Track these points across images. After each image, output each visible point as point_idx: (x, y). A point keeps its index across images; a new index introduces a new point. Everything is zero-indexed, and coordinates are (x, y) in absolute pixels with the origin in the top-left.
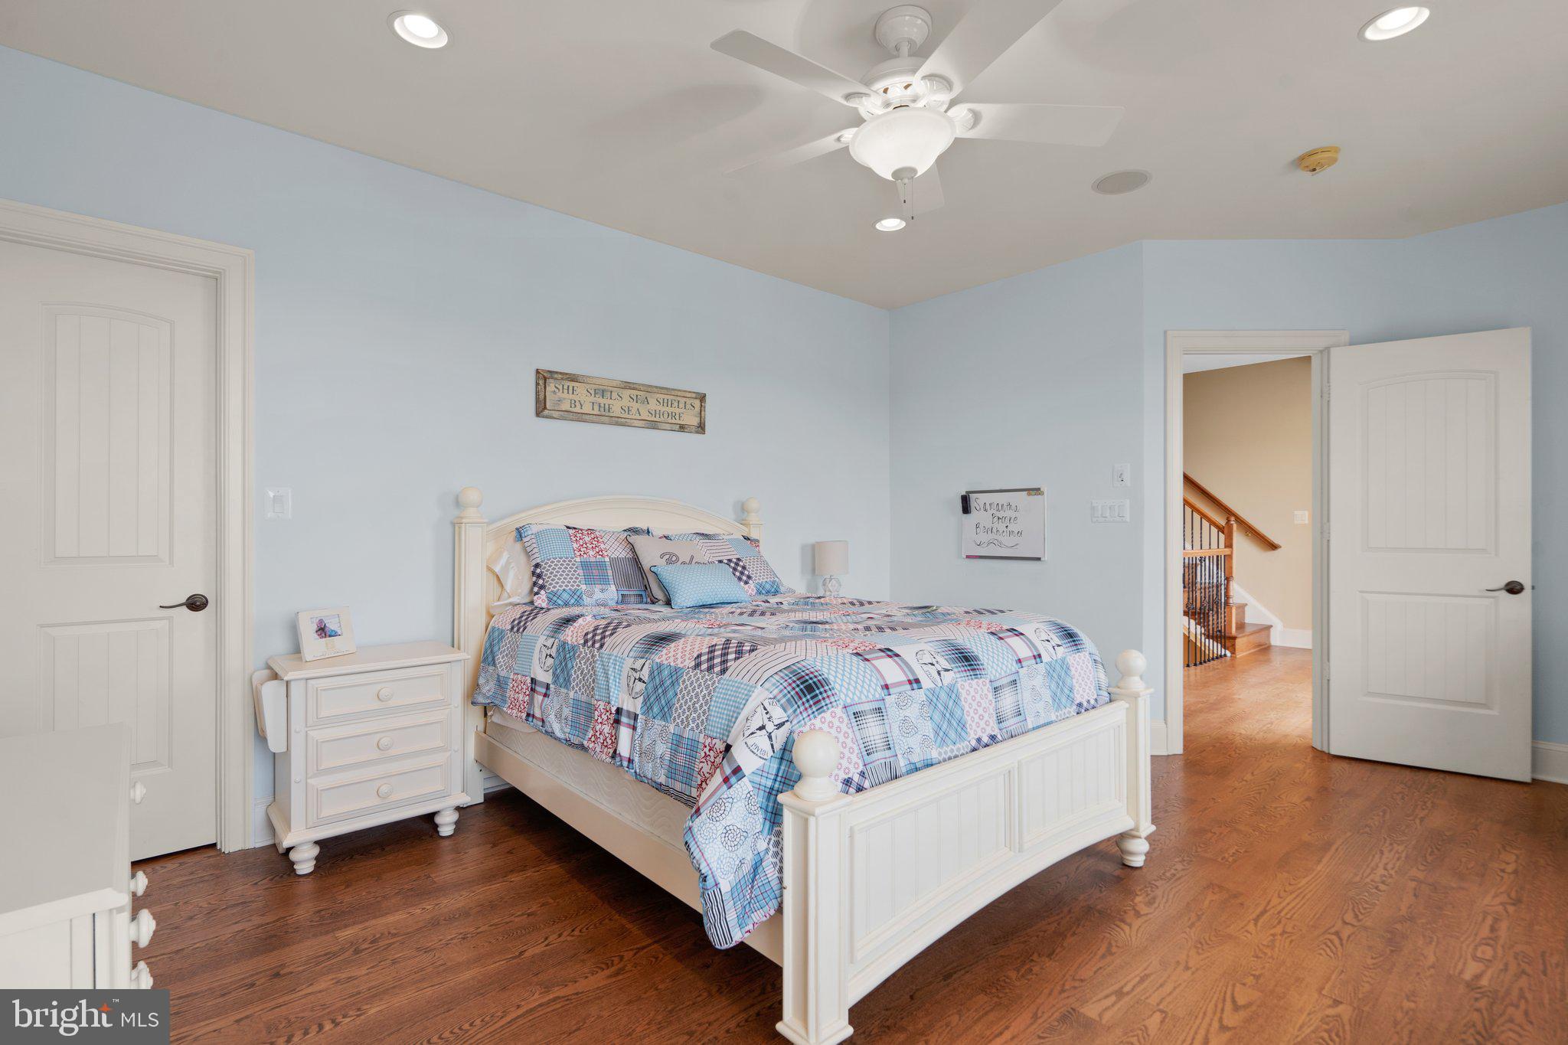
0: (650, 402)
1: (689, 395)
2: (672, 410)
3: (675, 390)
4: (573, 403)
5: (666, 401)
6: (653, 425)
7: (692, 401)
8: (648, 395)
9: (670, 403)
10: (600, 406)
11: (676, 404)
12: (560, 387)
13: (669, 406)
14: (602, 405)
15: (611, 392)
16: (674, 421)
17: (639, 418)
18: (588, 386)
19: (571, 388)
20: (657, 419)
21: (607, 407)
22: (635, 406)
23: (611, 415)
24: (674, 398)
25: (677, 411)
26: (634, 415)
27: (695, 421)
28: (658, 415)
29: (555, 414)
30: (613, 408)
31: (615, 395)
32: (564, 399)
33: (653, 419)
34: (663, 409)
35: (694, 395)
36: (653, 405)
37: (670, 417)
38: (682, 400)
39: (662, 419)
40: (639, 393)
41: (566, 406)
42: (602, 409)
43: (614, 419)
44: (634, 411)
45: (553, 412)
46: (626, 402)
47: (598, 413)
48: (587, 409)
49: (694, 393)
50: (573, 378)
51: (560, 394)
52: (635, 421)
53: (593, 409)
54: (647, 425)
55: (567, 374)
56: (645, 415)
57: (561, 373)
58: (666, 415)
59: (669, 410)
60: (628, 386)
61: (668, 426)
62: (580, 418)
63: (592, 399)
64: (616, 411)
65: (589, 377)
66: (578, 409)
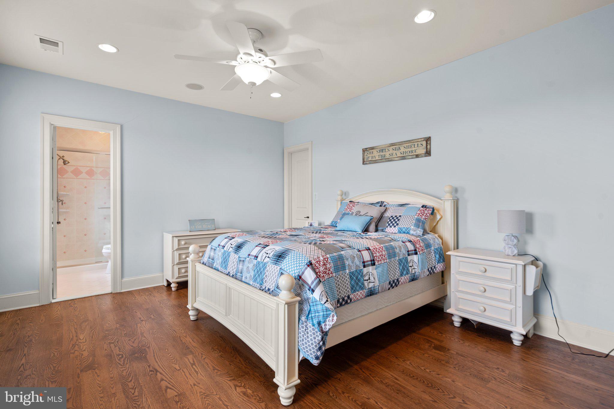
0: (401, 149)
1: (420, 140)
2: (412, 149)
3: (413, 140)
4: (372, 157)
5: (408, 146)
6: (403, 158)
7: (421, 142)
8: (399, 146)
9: (410, 147)
10: (381, 156)
11: (413, 146)
12: (368, 153)
13: (410, 148)
14: (382, 155)
15: (385, 149)
16: (412, 154)
17: (397, 156)
18: (377, 150)
19: (372, 152)
20: (404, 155)
21: (384, 155)
22: (395, 152)
23: (385, 158)
24: (411, 144)
25: (414, 149)
26: (394, 156)
27: (423, 151)
28: (404, 154)
29: (368, 162)
30: (386, 155)
31: (387, 150)
32: (370, 156)
33: (403, 155)
34: (406, 150)
35: (423, 139)
36: (402, 149)
37: (410, 153)
38: (416, 144)
39: (407, 154)
40: (395, 146)
41: (370, 159)
42: (382, 157)
43: (386, 159)
44: (394, 154)
45: (367, 162)
46: (391, 152)
47: (381, 159)
48: (377, 158)
49: (423, 138)
50: (372, 148)
51: (368, 155)
52: (395, 158)
53: (379, 158)
54: (400, 159)
55: (370, 148)
56: (399, 155)
57: (369, 148)
58: (408, 153)
59: (410, 150)
60: (392, 145)
61: (410, 157)
62: (375, 162)
63: (379, 154)
64: (387, 156)
65: (378, 146)
66: (374, 159)
